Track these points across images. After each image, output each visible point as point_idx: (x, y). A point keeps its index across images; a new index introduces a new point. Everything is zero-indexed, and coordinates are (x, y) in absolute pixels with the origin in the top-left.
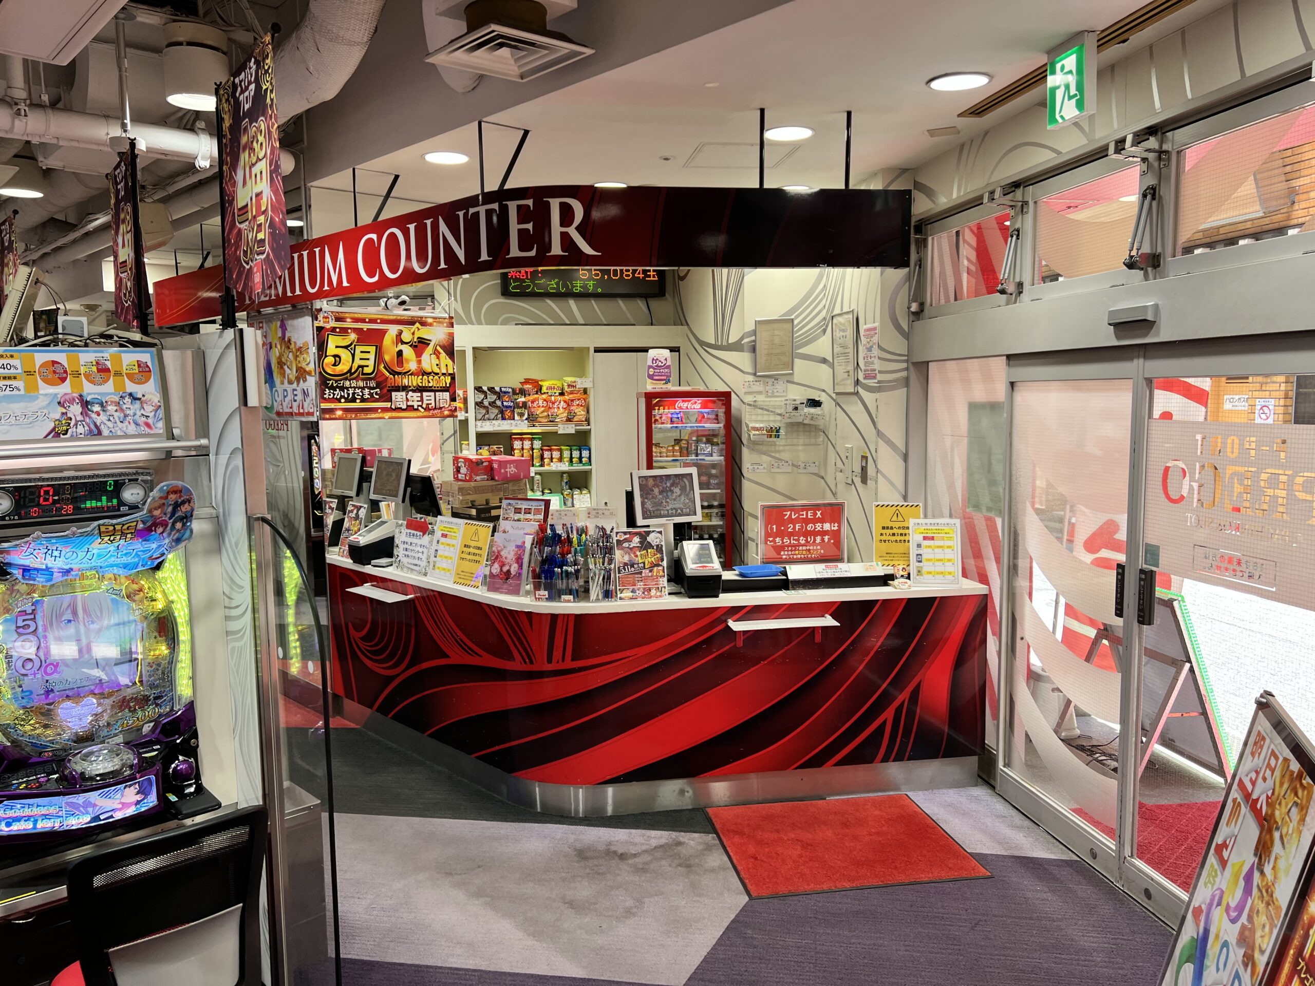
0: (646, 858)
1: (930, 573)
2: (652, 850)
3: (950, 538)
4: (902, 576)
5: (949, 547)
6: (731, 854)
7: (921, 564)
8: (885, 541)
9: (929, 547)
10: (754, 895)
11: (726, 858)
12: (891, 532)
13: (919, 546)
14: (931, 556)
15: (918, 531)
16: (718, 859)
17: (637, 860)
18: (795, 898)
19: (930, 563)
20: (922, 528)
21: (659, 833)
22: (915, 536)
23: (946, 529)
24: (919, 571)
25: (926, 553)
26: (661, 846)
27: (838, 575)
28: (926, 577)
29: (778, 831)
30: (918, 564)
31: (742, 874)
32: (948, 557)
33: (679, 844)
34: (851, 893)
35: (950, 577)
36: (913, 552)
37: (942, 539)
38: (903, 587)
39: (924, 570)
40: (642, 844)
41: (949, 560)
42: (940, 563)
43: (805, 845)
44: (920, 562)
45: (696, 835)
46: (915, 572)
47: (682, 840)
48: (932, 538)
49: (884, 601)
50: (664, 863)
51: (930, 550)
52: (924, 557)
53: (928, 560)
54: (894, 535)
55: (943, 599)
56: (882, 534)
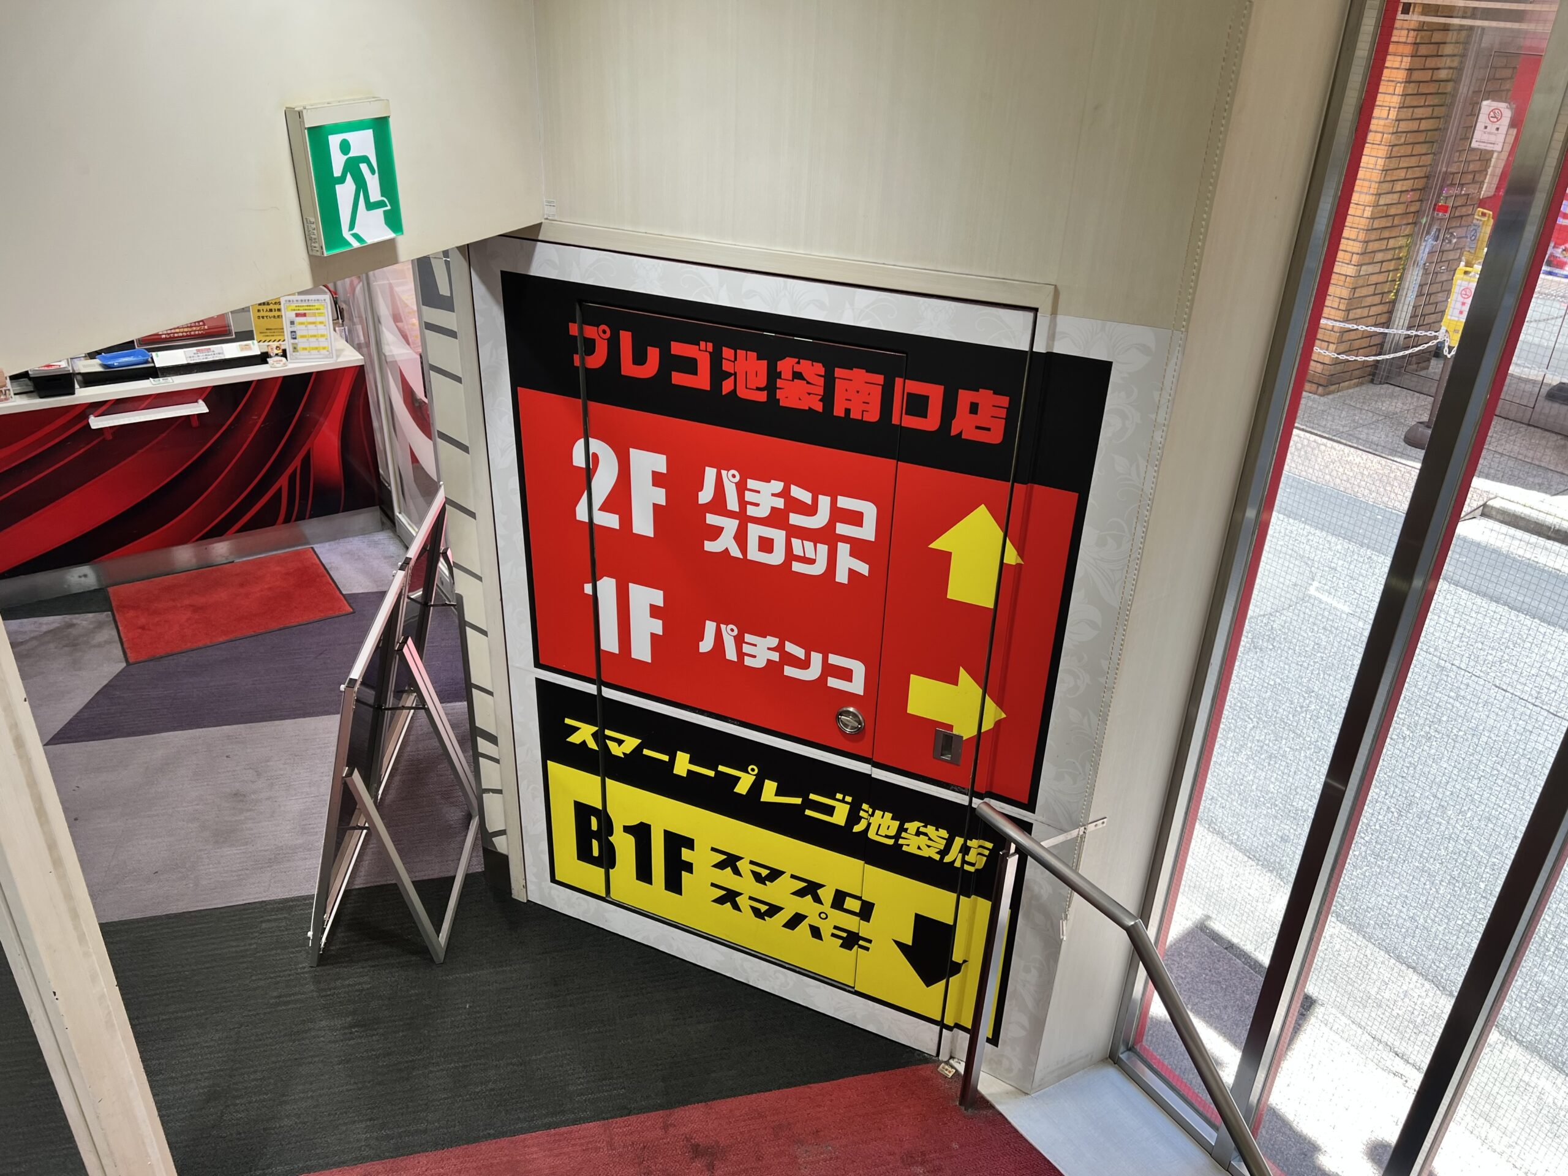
0: (35, 643)
1: (305, 349)
2: (41, 635)
3: (321, 314)
4: (277, 355)
5: (321, 323)
6: (120, 628)
7: (296, 341)
8: (263, 317)
9: (302, 323)
10: (131, 660)
11: (115, 633)
12: (268, 307)
13: (292, 323)
14: (305, 333)
15: (290, 308)
16: (110, 633)
17: (23, 647)
18: (170, 658)
19: (305, 340)
20: (293, 306)
21: (51, 618)
22: (287, 313)
23: (317, 305)
24: (295, 348)
25: (300, 330)
26: (50, 631)
27: (210, 359)
28: (301, 353)
29: (174, 600)
30: (293, 341)
31: (126, 645)
32: (321, 332)
33: (72, 625)
34: (223, 646)
35: (325, 352)
36: (287, 329)
37: (314, 315)
38: (278, 365)
39: (299, 347)
40: (32, 631)
41: (322, 336)
42: (314, 339)
43: (195, 609)
44: (295, 338)
45: (91, 615)
46: (291, 349)
47: (75, 621)
48: (304, 315)
49: (258, 381)
50: (52, 646)
51: (303, 327)
52: (298, 334)
53: (302, 337)
54: (271, 310)
55: (319, 374)
56: (259, 311)
